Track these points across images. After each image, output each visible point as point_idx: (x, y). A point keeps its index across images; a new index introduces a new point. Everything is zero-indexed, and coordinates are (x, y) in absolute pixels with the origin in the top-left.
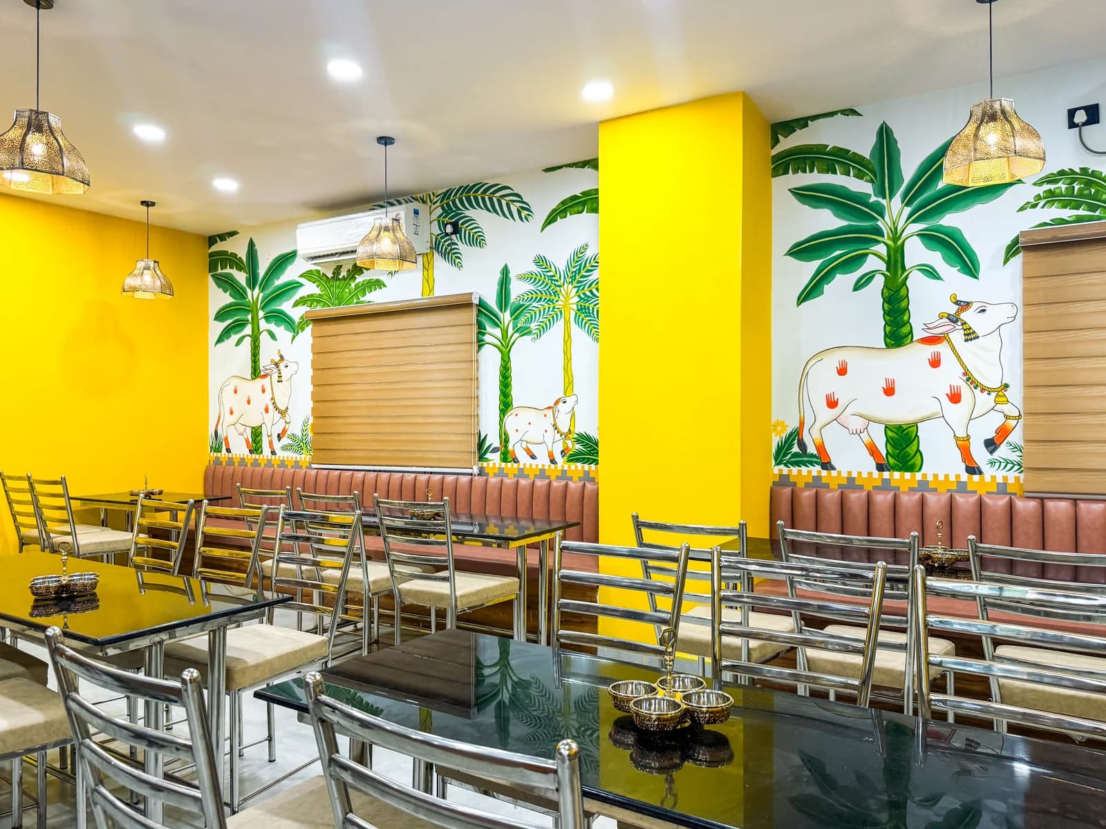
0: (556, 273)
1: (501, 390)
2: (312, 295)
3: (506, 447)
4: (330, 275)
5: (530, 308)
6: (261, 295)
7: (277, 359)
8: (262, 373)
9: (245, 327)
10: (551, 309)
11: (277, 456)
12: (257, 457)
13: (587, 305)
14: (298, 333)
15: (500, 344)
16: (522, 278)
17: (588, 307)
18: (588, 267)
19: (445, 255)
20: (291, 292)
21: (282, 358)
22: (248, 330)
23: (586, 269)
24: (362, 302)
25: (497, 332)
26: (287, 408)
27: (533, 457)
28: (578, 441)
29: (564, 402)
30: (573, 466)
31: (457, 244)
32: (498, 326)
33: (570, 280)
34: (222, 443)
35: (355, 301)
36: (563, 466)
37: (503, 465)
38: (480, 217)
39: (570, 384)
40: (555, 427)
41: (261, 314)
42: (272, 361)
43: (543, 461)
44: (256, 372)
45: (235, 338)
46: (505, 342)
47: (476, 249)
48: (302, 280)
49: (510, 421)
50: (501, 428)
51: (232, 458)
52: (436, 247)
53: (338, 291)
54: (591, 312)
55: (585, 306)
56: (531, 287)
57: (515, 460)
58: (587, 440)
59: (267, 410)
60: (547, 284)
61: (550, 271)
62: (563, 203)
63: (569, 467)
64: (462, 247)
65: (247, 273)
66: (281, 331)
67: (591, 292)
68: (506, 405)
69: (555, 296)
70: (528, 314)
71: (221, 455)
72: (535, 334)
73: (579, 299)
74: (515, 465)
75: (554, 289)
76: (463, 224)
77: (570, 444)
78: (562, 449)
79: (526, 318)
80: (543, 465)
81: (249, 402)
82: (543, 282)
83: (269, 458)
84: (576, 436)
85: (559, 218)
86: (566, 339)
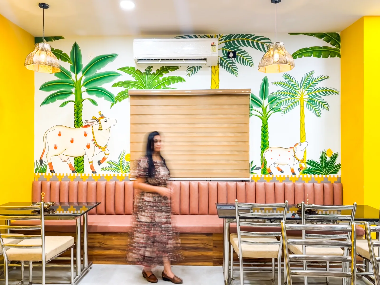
0: (296, 83)
1: (262, 139)
2: (128, 81)
3: (265, 167)
4: (143, 71)
5: (280, 99)
6: (84, 78)
7: (98, 116)
8: (84, 125)
9: (69, 96)
10: (293, 100)
11: (97, 175)
12: (79, 175)
13: (313, 99)
14: (116, 102)
15: (262, 116)
16: (274, 83)
17: (314, 101)
18: (314, 82)
19: (227, 68)
20: (110, 78)
21: (102, 116)
22: (72, 97)
23: (313, 83)
24: (168, 88)
25: (260, 109)
26: (107, 146)
27: (282, 171)
28: (308, 163)
29: (300, 145)
30: (305, 175)
31: (235, 63)
32: (260, 106)
33: (304, 87)
34: (46, 167)
35: (162, 87)
36: (299, 176)
37: (263, 176)
38: (250, 51)
39: (303, 136)
40: (295, 157)
41: (84, 89)
42: (93, 118)
43: (287, 173)
44: (78, 123)
45: (59, 102)
46: (265, 115)
47: (246, 67)
48: (120, 72)
49: (267, 154)
50: (262, 157)
51: (56, 176)
52: (221, 63)
53: (149, 80)
54: (315, 103)
55: (312, 100)
56: (281, 89)
57: (271, 173)
58: (313, 163)
59: (88, 147)
60: (291, 88)
61: (292, 82)
62: (300, 50)
63: (303, 176)
64: (238, 65)
65: (71, 63)
66: (101, 100)
67: (315, 93)
68: (265, 146)
69: (295, 94)
70: (279, 102)
71: (46, 174)
72: (283, 111)
73: (309, 97)
74: (271, 176)
75: (294, 90)
76: (239, 53)
77: (303, 165)
78: (299, 168)
79: (278, 103)
80: (288, 176)
81: (72, 142)
82: (288, 87)
83: (91, 175)
84: (307, 161)
85: (298, 57)
86: (302, 115)
